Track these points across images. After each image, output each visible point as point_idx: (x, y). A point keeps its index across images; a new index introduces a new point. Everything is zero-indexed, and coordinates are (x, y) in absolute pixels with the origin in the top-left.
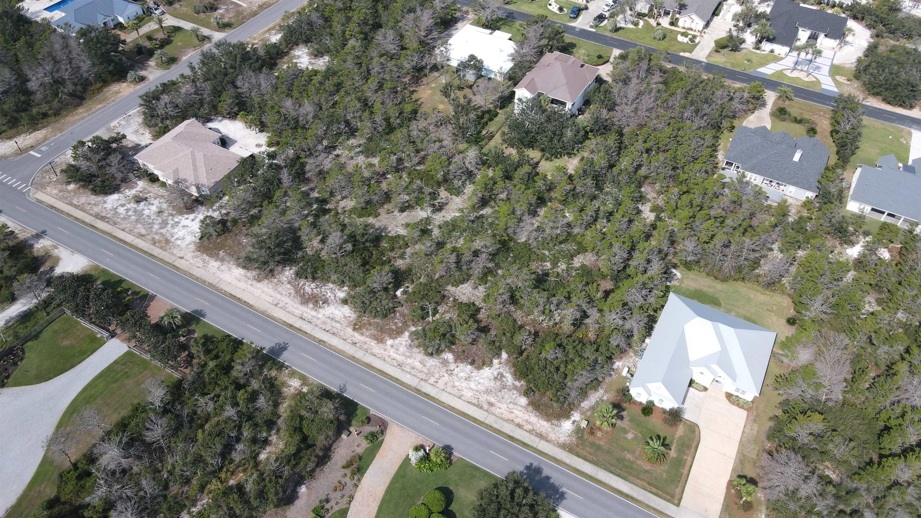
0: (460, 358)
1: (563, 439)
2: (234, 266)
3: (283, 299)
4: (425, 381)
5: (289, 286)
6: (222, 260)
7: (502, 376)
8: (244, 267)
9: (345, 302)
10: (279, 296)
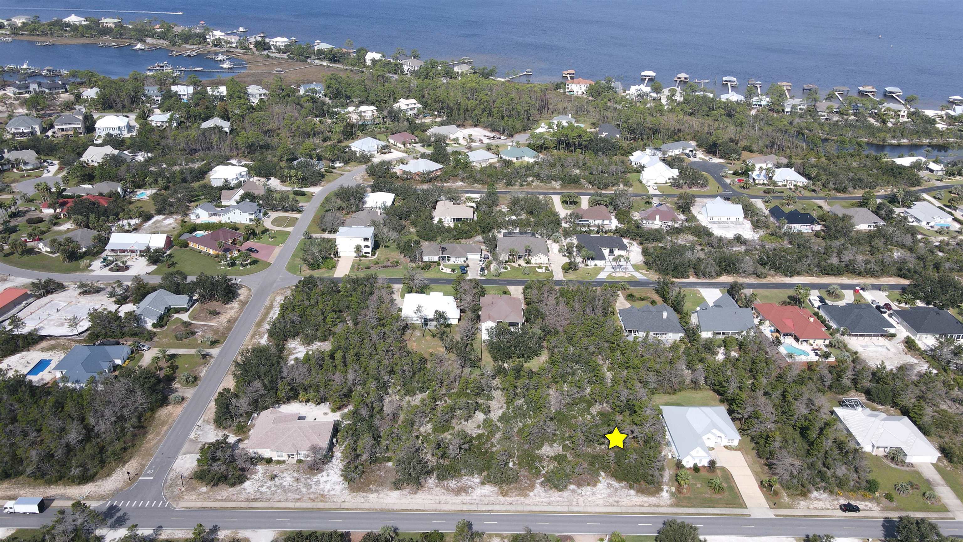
0: (579, 485)
1: (669, 502)
2: (389, 492)
3: (441, 497)
4: (571, 505)
5: (438, 489)
6: (377, 491)
7: (611, 484)
8: (397, 489)
9: (483, 483)
10: (437, 498)
